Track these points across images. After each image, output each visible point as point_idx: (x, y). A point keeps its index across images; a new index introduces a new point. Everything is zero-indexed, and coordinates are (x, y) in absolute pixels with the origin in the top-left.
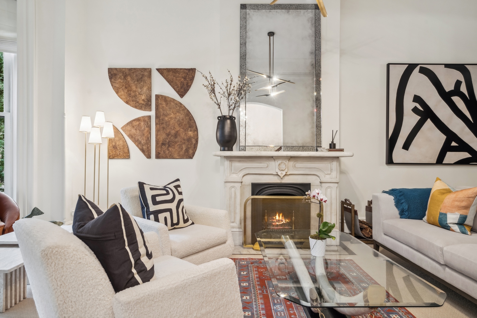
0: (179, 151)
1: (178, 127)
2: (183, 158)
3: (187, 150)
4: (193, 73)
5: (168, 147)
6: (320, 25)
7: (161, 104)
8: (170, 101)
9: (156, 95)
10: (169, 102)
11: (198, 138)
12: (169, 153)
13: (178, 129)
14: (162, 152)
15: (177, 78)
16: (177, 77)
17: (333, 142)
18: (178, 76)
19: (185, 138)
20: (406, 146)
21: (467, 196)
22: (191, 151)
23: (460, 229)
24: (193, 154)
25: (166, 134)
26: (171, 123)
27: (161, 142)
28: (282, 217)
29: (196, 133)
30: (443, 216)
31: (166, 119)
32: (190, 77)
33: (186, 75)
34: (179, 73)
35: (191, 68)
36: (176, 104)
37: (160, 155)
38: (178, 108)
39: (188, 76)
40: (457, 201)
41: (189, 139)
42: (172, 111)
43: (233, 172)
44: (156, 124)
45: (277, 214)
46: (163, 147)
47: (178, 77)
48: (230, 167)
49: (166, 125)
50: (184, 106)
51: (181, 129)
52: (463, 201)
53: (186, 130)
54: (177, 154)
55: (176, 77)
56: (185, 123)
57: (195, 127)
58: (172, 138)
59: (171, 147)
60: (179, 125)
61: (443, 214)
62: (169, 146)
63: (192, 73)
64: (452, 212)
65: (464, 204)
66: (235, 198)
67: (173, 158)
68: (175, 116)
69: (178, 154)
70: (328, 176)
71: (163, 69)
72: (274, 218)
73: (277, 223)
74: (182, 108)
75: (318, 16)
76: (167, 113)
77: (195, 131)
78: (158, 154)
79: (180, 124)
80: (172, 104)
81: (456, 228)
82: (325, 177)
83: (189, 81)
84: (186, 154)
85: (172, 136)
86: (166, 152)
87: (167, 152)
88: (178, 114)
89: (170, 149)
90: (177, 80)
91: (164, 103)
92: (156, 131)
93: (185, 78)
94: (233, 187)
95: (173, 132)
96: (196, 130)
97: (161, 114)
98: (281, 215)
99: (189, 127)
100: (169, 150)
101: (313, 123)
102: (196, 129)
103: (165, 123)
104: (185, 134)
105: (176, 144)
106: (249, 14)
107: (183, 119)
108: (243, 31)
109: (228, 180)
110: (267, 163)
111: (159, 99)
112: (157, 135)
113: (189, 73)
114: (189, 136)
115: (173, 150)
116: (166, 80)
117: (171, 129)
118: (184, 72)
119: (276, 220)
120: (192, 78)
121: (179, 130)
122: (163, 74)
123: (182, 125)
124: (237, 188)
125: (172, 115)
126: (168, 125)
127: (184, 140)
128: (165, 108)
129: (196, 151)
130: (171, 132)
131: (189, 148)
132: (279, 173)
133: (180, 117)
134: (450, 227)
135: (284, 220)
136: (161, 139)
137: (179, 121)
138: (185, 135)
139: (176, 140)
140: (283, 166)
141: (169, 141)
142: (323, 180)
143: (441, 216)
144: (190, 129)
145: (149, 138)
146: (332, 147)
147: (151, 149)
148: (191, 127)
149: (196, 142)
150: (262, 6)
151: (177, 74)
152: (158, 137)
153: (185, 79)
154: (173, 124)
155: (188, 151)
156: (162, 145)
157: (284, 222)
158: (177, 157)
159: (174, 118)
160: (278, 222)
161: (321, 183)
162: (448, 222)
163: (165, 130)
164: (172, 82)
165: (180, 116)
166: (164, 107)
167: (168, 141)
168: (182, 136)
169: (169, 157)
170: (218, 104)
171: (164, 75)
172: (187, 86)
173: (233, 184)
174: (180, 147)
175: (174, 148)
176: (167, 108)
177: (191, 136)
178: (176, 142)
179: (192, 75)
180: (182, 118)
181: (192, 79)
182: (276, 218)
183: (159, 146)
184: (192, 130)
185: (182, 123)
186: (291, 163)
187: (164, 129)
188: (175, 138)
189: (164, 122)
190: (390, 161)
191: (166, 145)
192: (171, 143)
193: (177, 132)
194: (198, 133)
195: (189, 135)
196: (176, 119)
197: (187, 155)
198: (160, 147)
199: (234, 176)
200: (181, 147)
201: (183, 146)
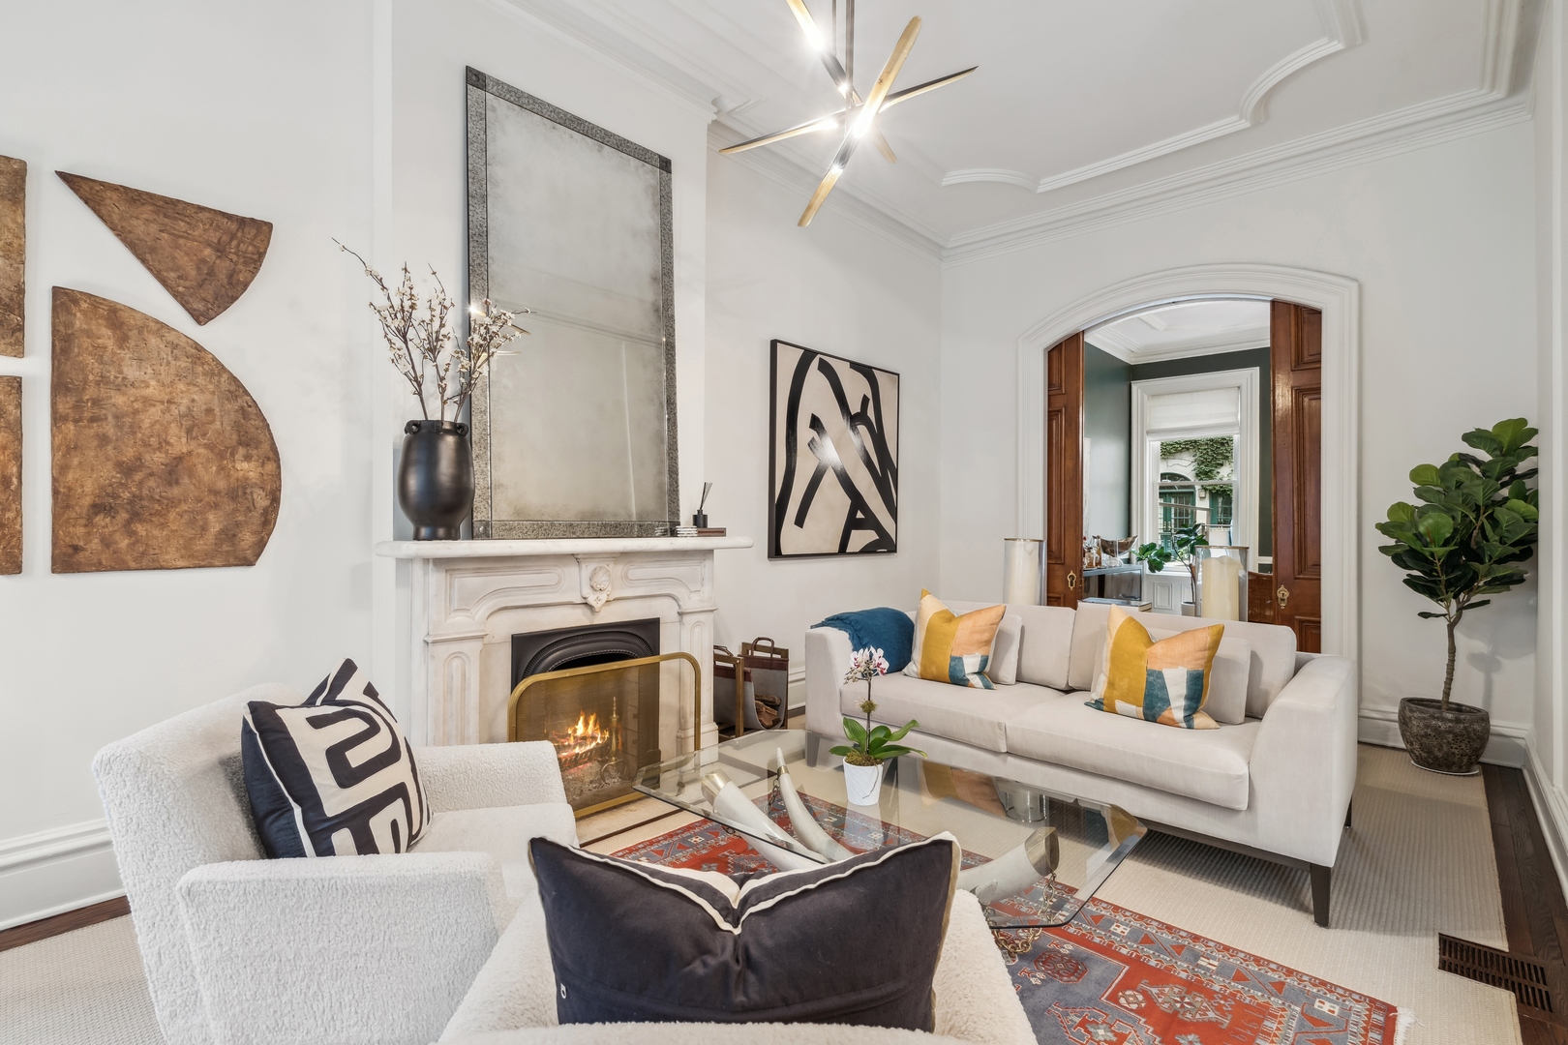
0: (190, 539)
1: (184, 440)
2: (211, 566)
3: (229, 535)
4: (262, 237)
5: (128, 523)
6: (670, 212)
7: (88, 334)
8: (141, 330)
9: (57, 292)
10: (135, 332)
11: (280, 486)
12: (132, 545)
13: (180, 444)
14: (96, 541)
15: (181, 241)
16: (181, 237)
17: (700, 511)
18: (186, 232)
19: (221, 484)
20: (800, 521)
21: (990, 622)
22: (247, 538)
23: (982, 681)
24: (260, 546)
25: (119, 465)
26: (147, 421)
27: (87, 501)
28: (595, 726)
29: (270, 467)
30: (957, 661)
31: (119, 400)
32: (246, 252)
33: (225, 238)
34: (189, 224)
35: (252, 219)
36: (175, 346)
37: (81, 557)
38: (184, 363)
39: (234, 243)
40: (976, 632)
41: (239, 492)
42: (150, 371)
43: (456, 605)
44: (57, 419)
45: (582, 718)
46: (99, 519)
47: (187, 238)
48: (446, 592)
49: (119, 427)
50: (214, 359)
51: (202, 451)
52: (985, 631)
53: (222, 454)
54: (177, 550)
55: (174, 235)
56: (217, 425)
57: (266, 446)
58: (152, 483)
59: (142, 521)
60: (189, 431)
61: (956, 658)
62: (135, 516)
63: (256, 236)
64: (970, 653)
65: (986, 636)
66: (464, 688)
67: (156, 565)
68: (171, 393)
69: (185, 548)
70: (695, 597)
71: (102, 184)
72: (570, 732)
73: (577, 750)
74: (206, 367)
75: (667, 189)
76: (124, 378)
77: (269, 459)
78: (70, 551)
79: (193, 427)
80: (153, 341)
81: (976, 680)
82: (689, 598)
83: (241, 267)
84: (225, 548)
85: (152, 474)
86: (116, 543)
87: (124, 543)
88: (181, 386)
89: (141, 529)
90: (177, 247)
91: (106, 332)
92: (54, 449)
93: (220, 250)
94: (457, 655)
95: (156, 459)
96: (273, 456)
97: (91, 377)
98: (592, 719)
99: (240, 443)
100: (132, 533)
101: (662, 461)
102: (271, 455)
103: (110, 418)
104: (222, 468)
105: (176, 507)
106: (494, 110)
107: (209, 411)
108: (478, 154)
109: (439, 635)
110: (559, 570)
111: (74, 309)
112: (59, 471)
113: (239, 234)
114: (238, 480)
115: (156, 532)
116: (118, 235)
117: (146, 444)
118: (218, 226)
119: (575, 738)
120: (255, 257)
121: (190, 453)
122: (99, 204)
123: (204, 435)
124: (468, 658)
125: (153, 390)
126: (131, 427)
127: (216, 492)
128: (114, 354)
129: (269, 535)
130: (147, 457)
131: (237, 524)
132: (591, 600)
133: (193, 401)
134: (969, 680)
135: (599, 736)
136: (89, 486)
137: (189, 414)
138: (218, 472)
139: (176, 492)
140: (602, 579)
141: (134, 496)
142: (686, 608)
143: (953, 663)
144: (241, 451)
145: (15, 480)
146: (701, 522)
147: (20, 532)
148: (248, 445)
149: (271, 503)
150: (531, 101)
151: (182, 224)
152: (70, 476)
153: (218, 251)
154: (157, 427)
155: (234, 535)
156: (96, 514)
157: (599, 741)
158: (180, 563)
159: (162, 402)
160: (581, 745)
161: (680, 614)
162: (966, 672)
163: (110, 448)
164: (153, 250)
165: (196, 397)
166: (105, 347)
167: (127, 495)
168: (206, 478)
169: (133, 565)
170: (416, 380)
171: (103, 211)
172: (230, 283)
173: (455, 647)
174: (192, 522)
175: (163, 526)
176: (126, 354)
177: (247, 479)
178: (174, 503)
179: (254, 246)
180: (204, 407)
181: (255, 261)
182: (575, 731)
183: (73, 515)
184: (255, 457)
185: (203, 424)
186: (617, 569)
187: (106, 445)
188: (170, 484)
189: (104, 412)
190: (775, 552)
191: (117, 512)
192: (145, 503)
193: (180, 459)
194: (279, 467)
195: (241, 474)
196: (173, 407)
197: (227, 552)
198: (83, 522)
199: (459, 618)
200: (201, 523)
201: (211, 517)
